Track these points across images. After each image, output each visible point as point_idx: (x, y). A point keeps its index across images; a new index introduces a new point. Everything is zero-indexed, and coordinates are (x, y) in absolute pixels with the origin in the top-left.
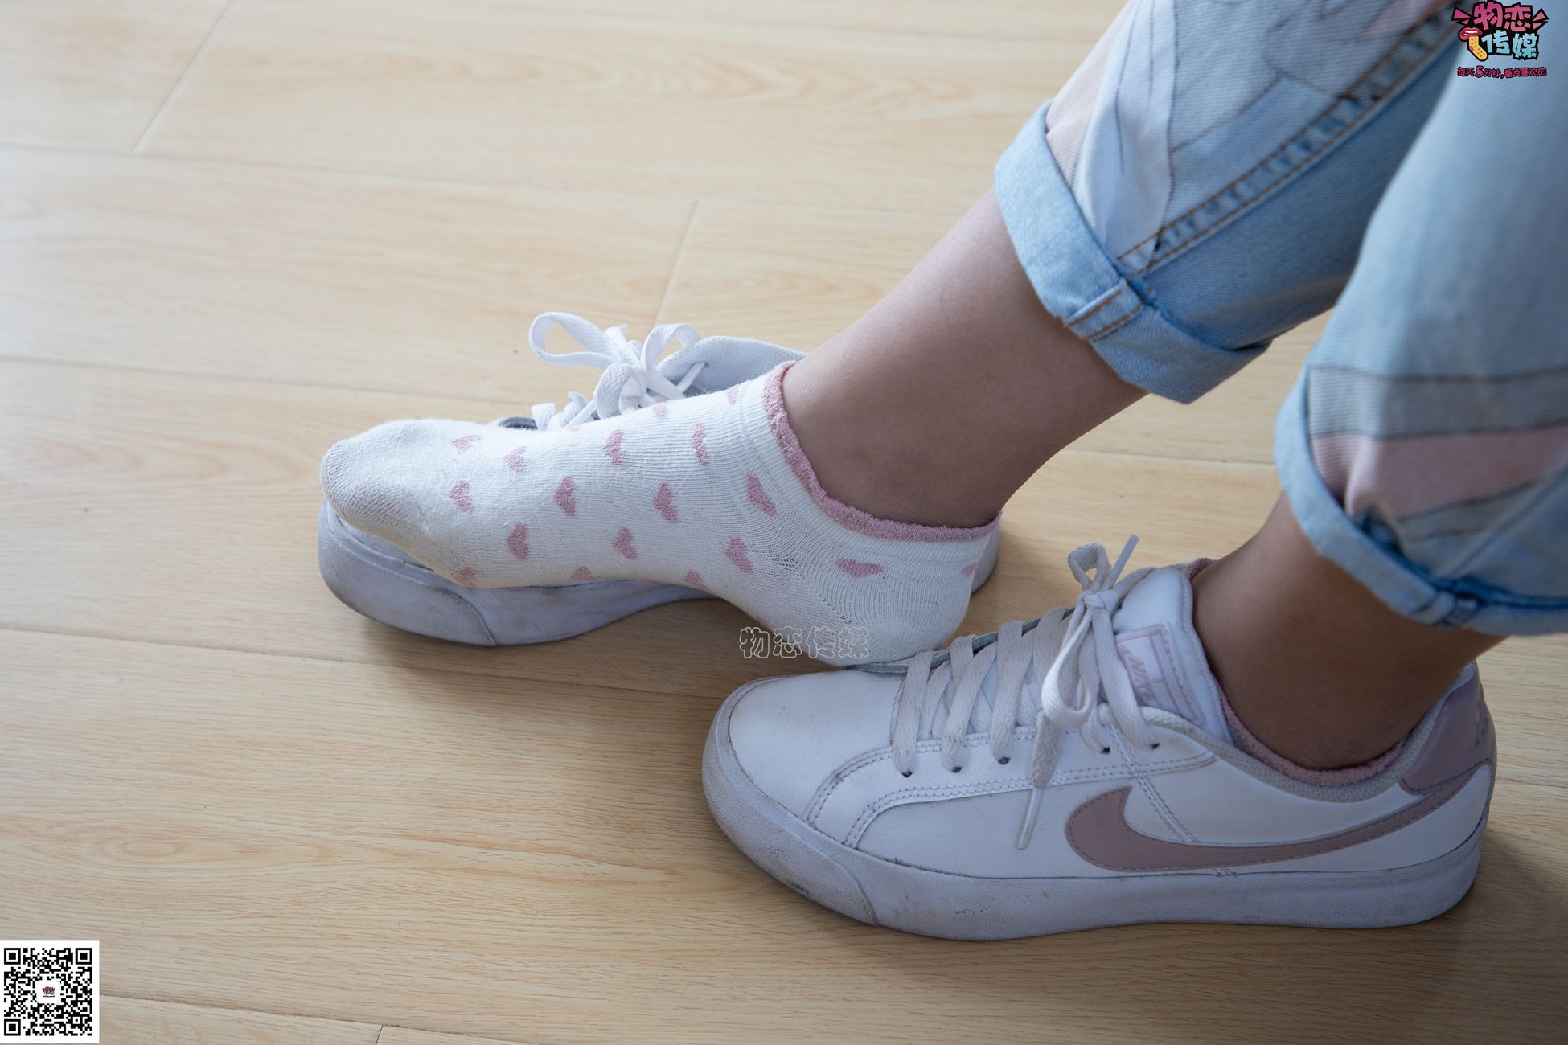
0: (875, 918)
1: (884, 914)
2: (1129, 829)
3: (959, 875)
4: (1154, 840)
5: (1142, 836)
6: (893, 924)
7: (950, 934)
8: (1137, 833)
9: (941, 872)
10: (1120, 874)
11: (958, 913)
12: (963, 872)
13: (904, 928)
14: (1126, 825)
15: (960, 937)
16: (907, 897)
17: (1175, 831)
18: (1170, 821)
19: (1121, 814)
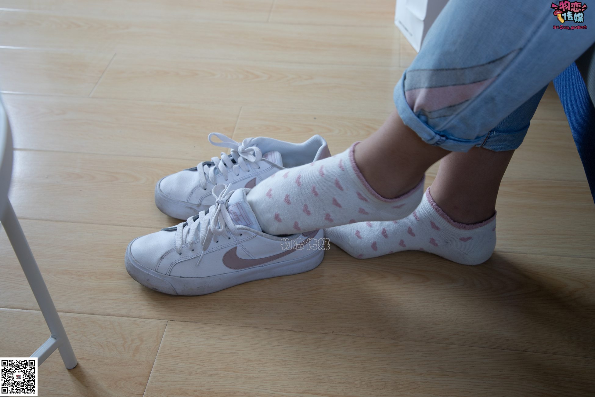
0: (177, 293)
1: (179, 292)
2: (239, 258)
3: (197, 278)
4: (245, 260)
5: (242, 259)
6: (182, 294)
7: (197, 294)
8: (241, 259)
9: (193, 278)
10: (238, 270)
11: (198, 288)
12: (198, 277)
13: (185, 294)
14: (237, 257)
15: (200, 294)
16: (185, 286)
17: (250, 256)
18: (248, 254)
19: (236, 254)
